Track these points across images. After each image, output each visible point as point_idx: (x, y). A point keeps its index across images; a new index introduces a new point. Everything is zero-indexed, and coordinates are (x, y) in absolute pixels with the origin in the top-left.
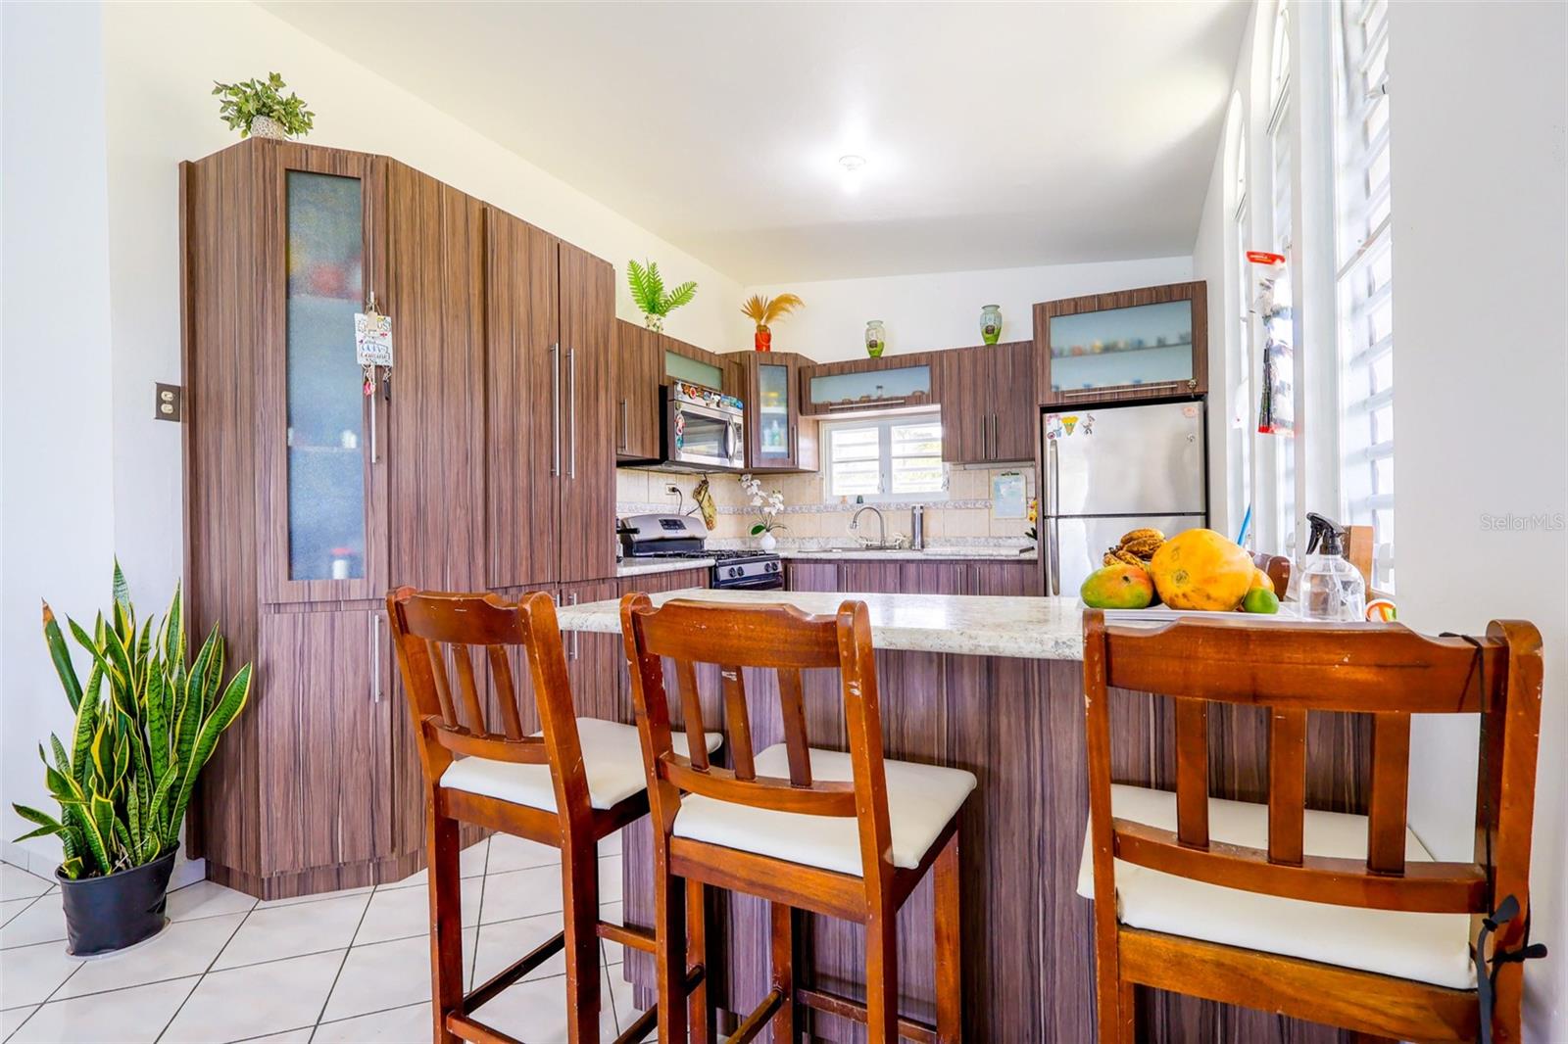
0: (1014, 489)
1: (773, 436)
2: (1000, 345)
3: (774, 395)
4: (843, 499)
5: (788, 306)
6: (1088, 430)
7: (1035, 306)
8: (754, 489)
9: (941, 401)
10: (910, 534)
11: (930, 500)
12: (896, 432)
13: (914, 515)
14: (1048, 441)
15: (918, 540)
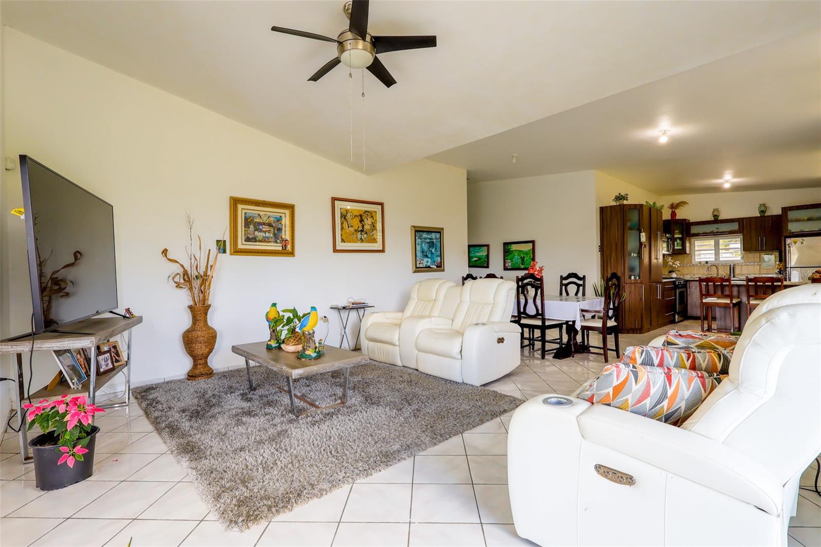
0: (770, 259)
1: (677, 244)
2: (766, 216)
3: (677, 231)
4: (700, 262)
5: (683, 205)
6: (802, 243)
7: (782, 208)
8: (670, 260)
9: (743, 233)
10: (729, 273)
11: (736, 262)
12: (721, 241)
13: (730, 268)
14: (787, 246)
15: (732, 275)
